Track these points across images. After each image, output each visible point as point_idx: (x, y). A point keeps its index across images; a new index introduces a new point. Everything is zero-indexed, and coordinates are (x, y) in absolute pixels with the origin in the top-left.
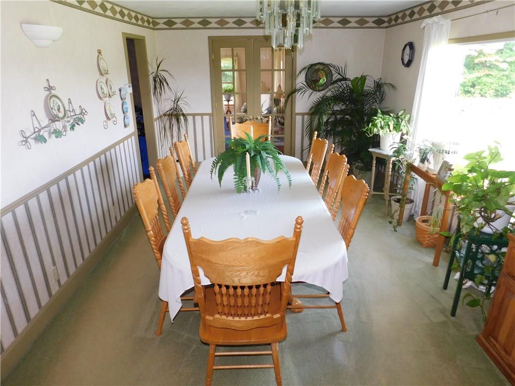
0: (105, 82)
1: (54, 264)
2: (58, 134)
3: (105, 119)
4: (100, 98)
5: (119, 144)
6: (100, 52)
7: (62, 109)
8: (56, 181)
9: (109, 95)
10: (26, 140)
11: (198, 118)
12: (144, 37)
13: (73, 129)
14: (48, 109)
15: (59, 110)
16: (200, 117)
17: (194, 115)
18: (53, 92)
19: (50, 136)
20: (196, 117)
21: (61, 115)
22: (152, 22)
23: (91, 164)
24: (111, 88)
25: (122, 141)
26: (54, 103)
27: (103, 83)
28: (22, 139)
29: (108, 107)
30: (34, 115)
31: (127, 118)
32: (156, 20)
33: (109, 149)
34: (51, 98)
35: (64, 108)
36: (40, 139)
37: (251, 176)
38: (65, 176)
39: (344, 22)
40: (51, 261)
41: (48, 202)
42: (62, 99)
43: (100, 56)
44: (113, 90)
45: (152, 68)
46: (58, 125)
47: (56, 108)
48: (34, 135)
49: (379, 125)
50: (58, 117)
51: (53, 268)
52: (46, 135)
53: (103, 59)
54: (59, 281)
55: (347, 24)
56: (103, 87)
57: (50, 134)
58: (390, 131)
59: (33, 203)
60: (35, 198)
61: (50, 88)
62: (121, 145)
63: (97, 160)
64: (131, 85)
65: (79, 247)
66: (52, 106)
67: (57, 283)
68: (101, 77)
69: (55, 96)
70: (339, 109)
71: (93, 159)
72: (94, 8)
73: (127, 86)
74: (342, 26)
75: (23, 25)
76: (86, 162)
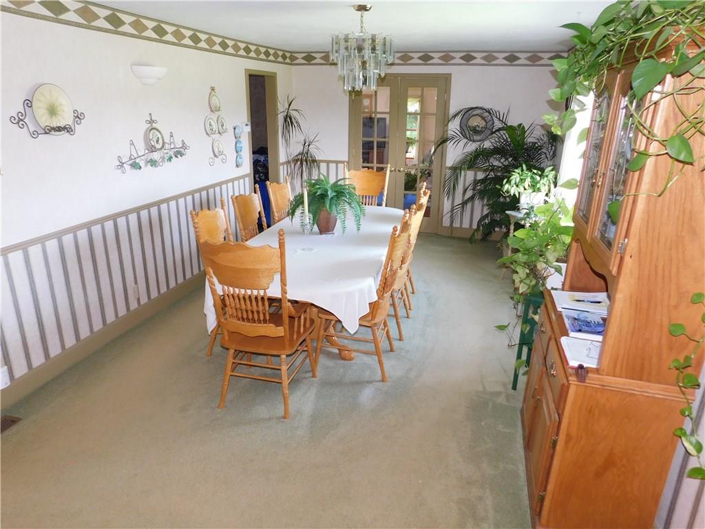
0: (215, 120)
1: (136, 282)
2: (153, 163)
3: (212, 156)
4: (207, 134)
5: (227, 184)
6: (213, 89)
7: (161, 141)
8: (148, 207)
9: (220, 133)
10: (122, 165)
11: (333, 166)
12: (276, 73)
13: (170, 160)
14: (147, 139)
15: (157, 141)
16: (334, 165)
17: (328, 162)
18: (154, 125)
19: (146, 165)
20: (330, 164)
21: (158, 146)
22: (288, 57)
23: (189, 198)
24: (223, 126)
25: (232, 180)
26: (153, 135)
27: (212, 119)
28: (119, 164)
29: (216, 144)
30: (133, 144)
31: (240, 158)
32: (295, 55)
33: (213, 186)
34: (151, 130)
35: (163, 140)
36: (135, 166)
37: (309, 212)
38: (158, 204)
39: (512, 59)
40: (133, 278)
41: (137, 224)
42: (162, 132)
43: (213, 93)
44: (224, 127)
45: (281, 107)
46: (156, 156)
47: (155, 140)
48: (131, 162)
49: (513, 182)
50: (155, 148)
51: (134, 285)
52: (142, 164)
53: (217, 97)
54: (138, 300)
55: (515, 61)
56: (213, 123)
57: (147, 162)
58: (525, 189)
59: (121, 221)
60: (124, 217)
61: (151, 122)
62: (230, 185)
63: (197, 196)
64: (249, 123)
65: (164, 275)
66: (151, 137)
67: (136, 300)
68: (212, 113)
69: (155, 129)
70: (500, 165)
71: (192, 193)
72: (211, 47)
73: (244, 125)
74: (509, 63)
75: (133, 67)
76: (184, 195)
